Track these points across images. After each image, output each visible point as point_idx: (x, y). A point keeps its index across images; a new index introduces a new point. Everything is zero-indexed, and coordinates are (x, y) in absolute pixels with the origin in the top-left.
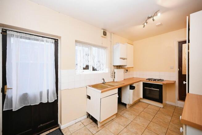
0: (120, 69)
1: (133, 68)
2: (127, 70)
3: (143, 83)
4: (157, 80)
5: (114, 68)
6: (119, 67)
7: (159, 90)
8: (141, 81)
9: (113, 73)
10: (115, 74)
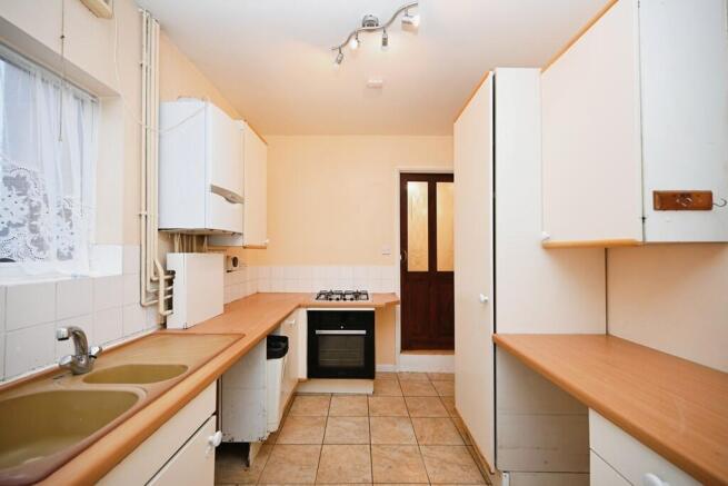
0: (200, 251)
1: (265, 248)
2: (235, 261)
3: (309, 312)
4: (348, 297)
5: (165, 245)
6: (196, 241)
7: (364, 332)
8: (299, 306)
9: (163, 277)
10: (170, 282)
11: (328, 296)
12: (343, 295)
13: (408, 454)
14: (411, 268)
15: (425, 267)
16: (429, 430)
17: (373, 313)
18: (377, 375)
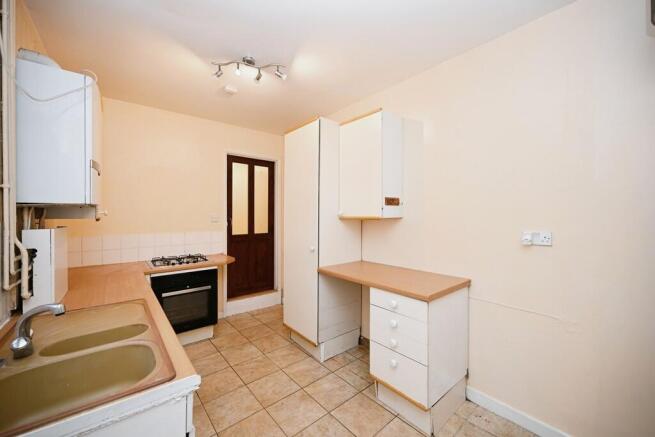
3: (152, 279)
4: (184, 261)
7: (210, 287)
8: (145, 274)
9: (26, 256)
11: (166, 261)
12: (180, 260)
13: (261, 362)
14: (235, 232)
15: (245, 231)
16: (266, 344)
17: (216, 270)
18: (219, 322)
